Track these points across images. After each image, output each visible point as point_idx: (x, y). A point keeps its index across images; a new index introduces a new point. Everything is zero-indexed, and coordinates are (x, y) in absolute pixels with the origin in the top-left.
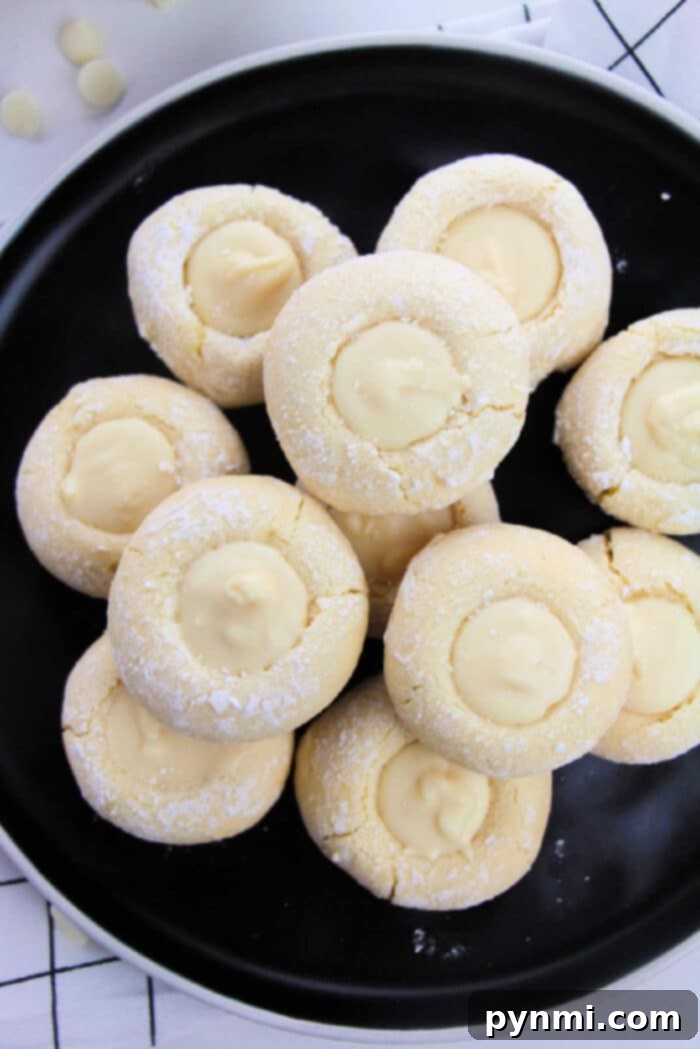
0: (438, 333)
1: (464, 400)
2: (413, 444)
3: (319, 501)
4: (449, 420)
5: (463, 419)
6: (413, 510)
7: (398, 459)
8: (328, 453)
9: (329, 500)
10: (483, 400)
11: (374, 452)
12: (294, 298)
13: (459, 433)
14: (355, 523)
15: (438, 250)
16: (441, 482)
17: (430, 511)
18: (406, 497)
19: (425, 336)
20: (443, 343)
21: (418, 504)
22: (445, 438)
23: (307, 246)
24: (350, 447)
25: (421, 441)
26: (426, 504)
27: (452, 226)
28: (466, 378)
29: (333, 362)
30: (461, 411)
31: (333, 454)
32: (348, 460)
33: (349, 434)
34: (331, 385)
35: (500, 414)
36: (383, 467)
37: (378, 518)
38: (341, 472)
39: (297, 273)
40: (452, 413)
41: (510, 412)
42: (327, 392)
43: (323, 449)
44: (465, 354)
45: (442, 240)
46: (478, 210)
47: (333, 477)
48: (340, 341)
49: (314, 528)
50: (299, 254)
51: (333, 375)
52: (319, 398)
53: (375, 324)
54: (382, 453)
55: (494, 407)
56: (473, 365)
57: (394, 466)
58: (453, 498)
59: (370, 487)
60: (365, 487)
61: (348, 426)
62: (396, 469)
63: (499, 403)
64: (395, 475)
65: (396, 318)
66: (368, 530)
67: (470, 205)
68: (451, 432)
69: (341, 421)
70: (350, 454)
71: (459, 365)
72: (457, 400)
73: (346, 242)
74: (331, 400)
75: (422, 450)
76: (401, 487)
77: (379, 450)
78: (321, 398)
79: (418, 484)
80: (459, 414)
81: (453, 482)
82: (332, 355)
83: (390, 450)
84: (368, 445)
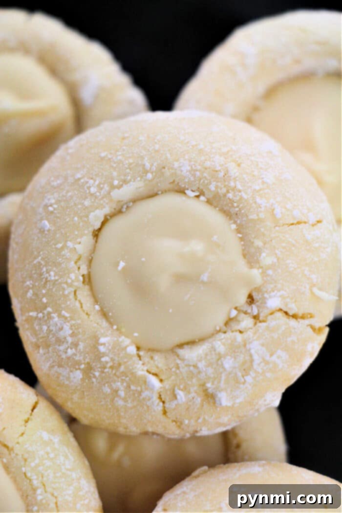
0: (228, 214)
1: (251, 299)
2: (181, 346)
3: (57, 407)
4: (229, 322)
5: (246, 322)
6: (174, 432)
7: (159, 361)
8: (75, 345)
9: (71, 407)
10: (273, 303)
11: (132, 350)
12: (60, 153)
13: (239, 338)
14: (100, 443)
15: (249, 120)
16: (210, 397)
17: (195, 438)
18: (165, 412)
19: (213, 217)
20: (234, 226)
21: (178, 423)
22: (220, 344)
23: (87, 95)
24: (102, 340)
25: (192, 343)
26: (190, 425)
27: (271, 93)
28: (256, 273)
29: (96, 234)
30: (246, 313)
31: (81, 346)
32: (99, 356)
33: (105, 324)
34: (90, 262)
35: (293, 322)
36: (140, 370)
37: (128, 438)
38: (88, 371)
39: (70, 124)
40: (234, 313)
41: (307, 322)
42: (84, 270)
43: (70, 340)
44: (258, 243)
45: (256, 109)
46: (306, 77)
47: (78, 375)
48: (107, 210)
49: (46, 436)
50: (76, 103)
51: (94, 250)
52: (73, 276)
53: (152, 195)
54: (141, 353)
55: (286, 313)
56: (267, 259)
57: (154, 370)
58: (225, 423)
59: (122, 393)
60: (116, 392)
61: (104, 314)
62: (155, 375)
63: (293, 309)
64: (154, 381)
65: (182, 192)
66: (116, 455)
67: (296, 69)
68: (229, 335)
69: (97, 307)
70: (102, 349)
71: (250, 257)
72: (242, 299)
73: (137, 96)
74: (88, 280)
75: (191, 354)
76: (160, 397)
77: (138, 348)
78: (75, 277)
79: (181, 395)
80: (242, 315)
81: (224, 399)
82: (98, 225)
83: (152, 350)
84: (126, 341)
